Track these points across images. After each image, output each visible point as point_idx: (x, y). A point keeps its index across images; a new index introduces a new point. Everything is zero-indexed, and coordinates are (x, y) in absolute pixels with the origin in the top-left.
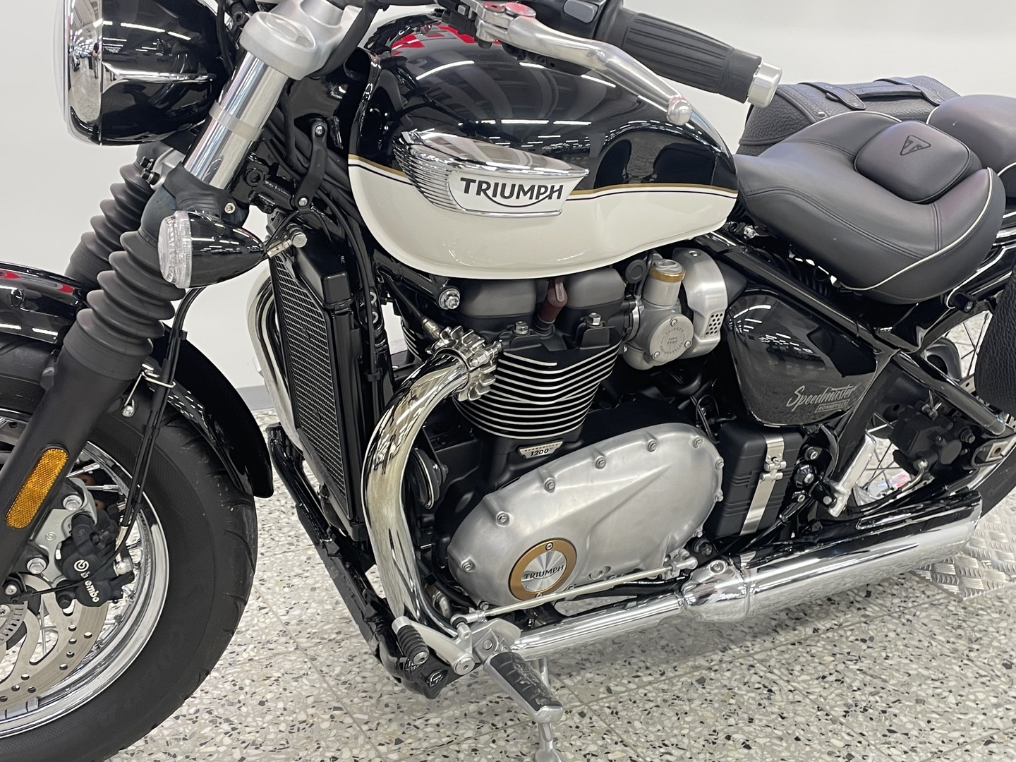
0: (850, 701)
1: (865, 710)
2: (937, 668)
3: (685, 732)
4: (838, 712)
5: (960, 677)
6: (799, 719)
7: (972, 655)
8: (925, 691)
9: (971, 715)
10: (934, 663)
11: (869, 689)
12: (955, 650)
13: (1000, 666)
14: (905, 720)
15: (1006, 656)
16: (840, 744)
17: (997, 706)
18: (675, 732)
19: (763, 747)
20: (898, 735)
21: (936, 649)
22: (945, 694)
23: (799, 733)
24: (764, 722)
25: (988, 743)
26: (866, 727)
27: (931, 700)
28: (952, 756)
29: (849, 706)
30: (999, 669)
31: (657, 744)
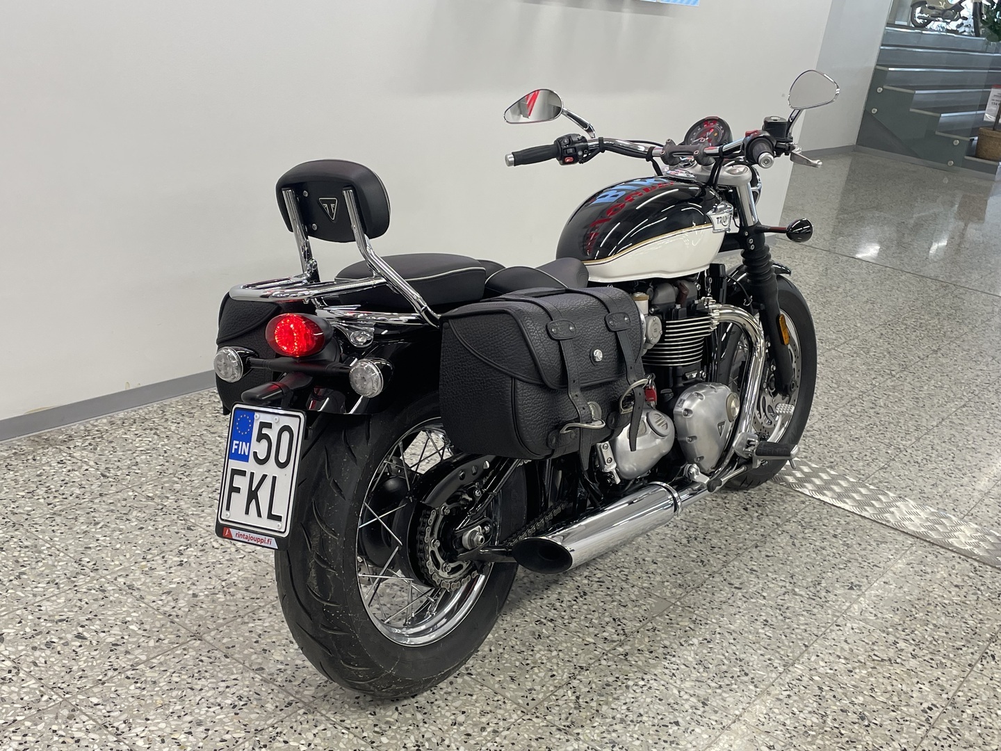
0: (687, 536)
1: (696, 539)
2: (715, 514)
3: (623, 560)
4: (684, 541)
5: (729, 518)
6: (669, 547)
7: (727, 505)
8: (717, 526)
9: (742, 535)
10: (713, 512)
11: (691, 529)
12: (718, 505)
13: (742, 510)
14: (716, 541)
15: (743, 505)
16: (695, 556)
17: (751, 529)
18: (618, 561)
19: (661, 562)
20: (716, 549)
21: (709, 505)
22: (726, 526)
23: (674, 554)
24: (655, 551)
25: (756, 547)
26: (701, 547)
27: (721, 530)
28: (744, 555)
29: (688, 538)
30: (744, 512)
31: (614, 567)
